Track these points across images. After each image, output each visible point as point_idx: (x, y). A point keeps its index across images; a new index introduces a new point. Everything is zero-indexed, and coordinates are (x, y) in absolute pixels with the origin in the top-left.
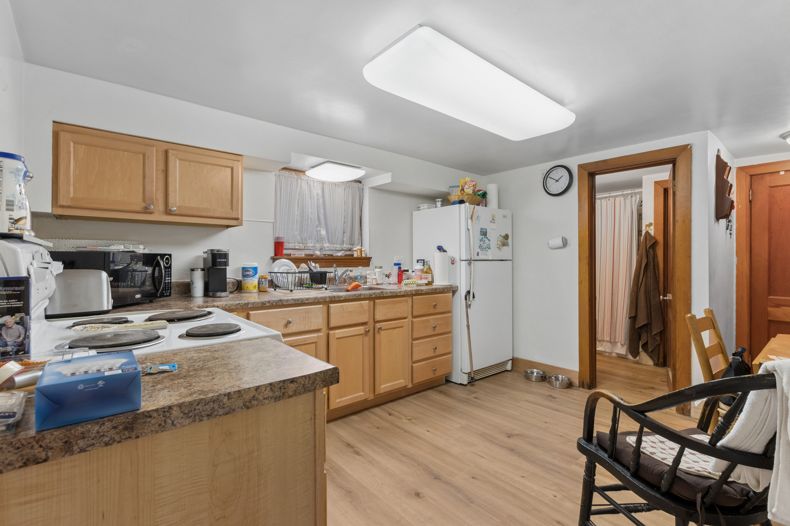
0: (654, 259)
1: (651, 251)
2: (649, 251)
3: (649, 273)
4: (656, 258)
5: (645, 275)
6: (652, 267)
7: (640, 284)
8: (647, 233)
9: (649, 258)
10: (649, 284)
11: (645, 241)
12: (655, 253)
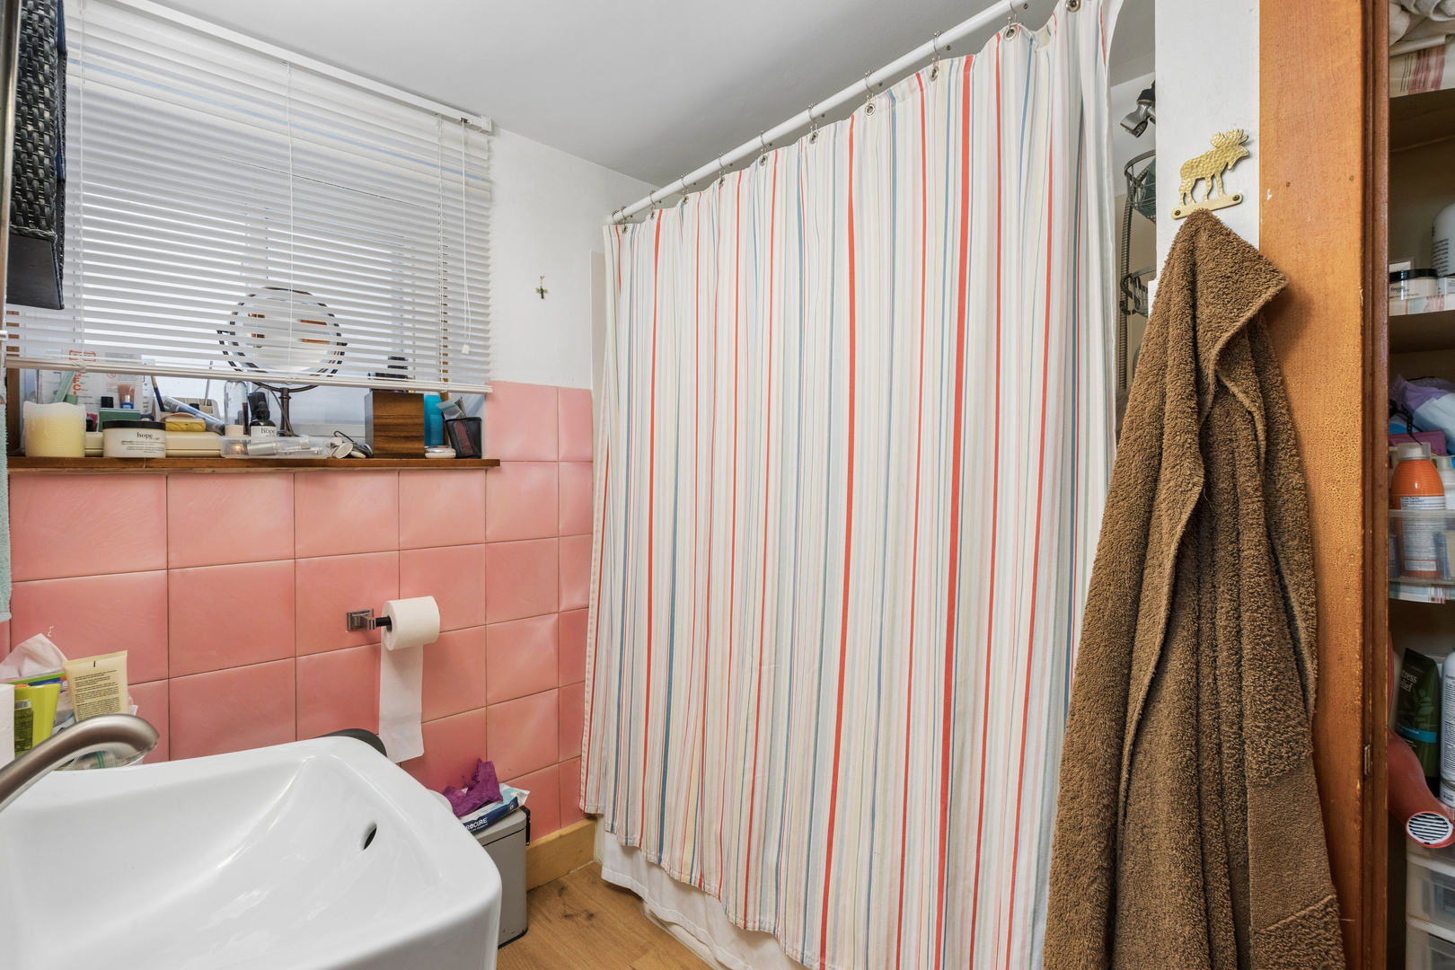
0: (1267, 465)
1: (1242, 392)
2: (1222, 390)
3: (1224, 606)
4: (1284, 461)
5: (1185, 619)
6: (1251, 541)
7: (1138, 695)
8: (1201, 226)
9: (1222, 455)
10: (1227, 709)
11: (1178, 299)
12: (1278, 410)
